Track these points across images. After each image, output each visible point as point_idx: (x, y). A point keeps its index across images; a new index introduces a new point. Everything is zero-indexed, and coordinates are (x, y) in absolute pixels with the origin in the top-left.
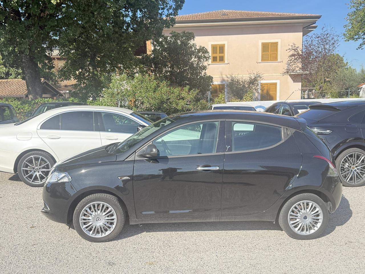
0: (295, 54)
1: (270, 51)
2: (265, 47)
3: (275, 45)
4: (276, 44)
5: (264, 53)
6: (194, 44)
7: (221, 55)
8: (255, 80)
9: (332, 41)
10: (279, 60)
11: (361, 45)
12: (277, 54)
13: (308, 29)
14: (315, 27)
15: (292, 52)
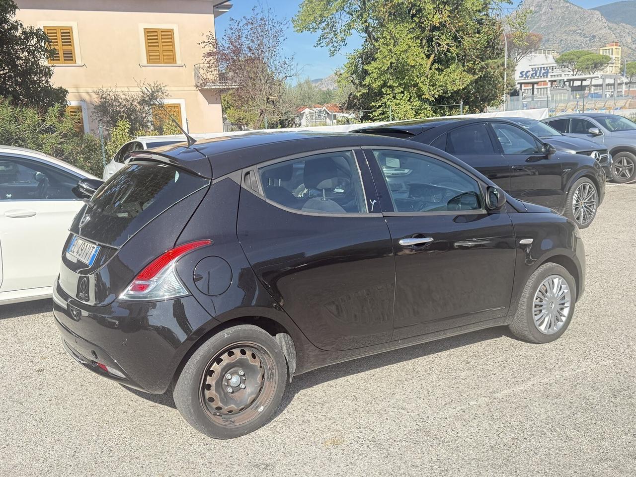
0: (214, 51)
1: (160, 44)
2: (152, 36)
3: (169, 34)
4: (170, 32)
5: (150, 48)
6: (16, 22)
7: (67, 48)
8: (152, 97)
9: (272, 32)
10: (179, 62)
11: (320, 40)
12: (173, 52)
13: (217, 10)
14: (229, 7)
15: (209, 48)
